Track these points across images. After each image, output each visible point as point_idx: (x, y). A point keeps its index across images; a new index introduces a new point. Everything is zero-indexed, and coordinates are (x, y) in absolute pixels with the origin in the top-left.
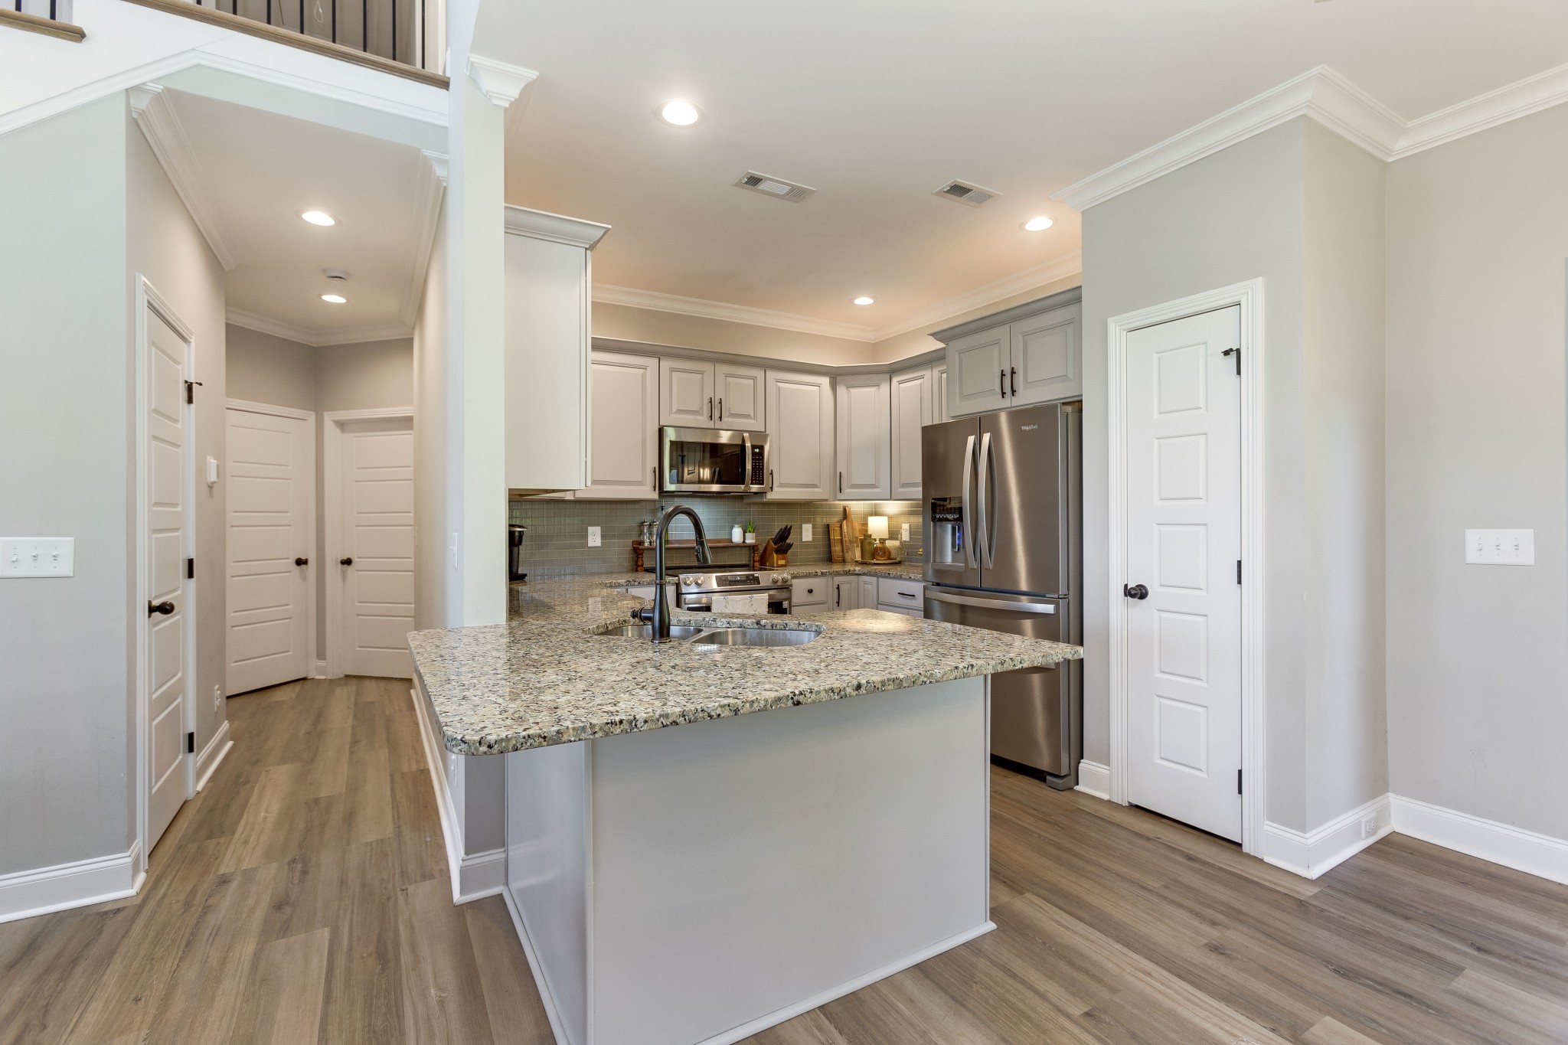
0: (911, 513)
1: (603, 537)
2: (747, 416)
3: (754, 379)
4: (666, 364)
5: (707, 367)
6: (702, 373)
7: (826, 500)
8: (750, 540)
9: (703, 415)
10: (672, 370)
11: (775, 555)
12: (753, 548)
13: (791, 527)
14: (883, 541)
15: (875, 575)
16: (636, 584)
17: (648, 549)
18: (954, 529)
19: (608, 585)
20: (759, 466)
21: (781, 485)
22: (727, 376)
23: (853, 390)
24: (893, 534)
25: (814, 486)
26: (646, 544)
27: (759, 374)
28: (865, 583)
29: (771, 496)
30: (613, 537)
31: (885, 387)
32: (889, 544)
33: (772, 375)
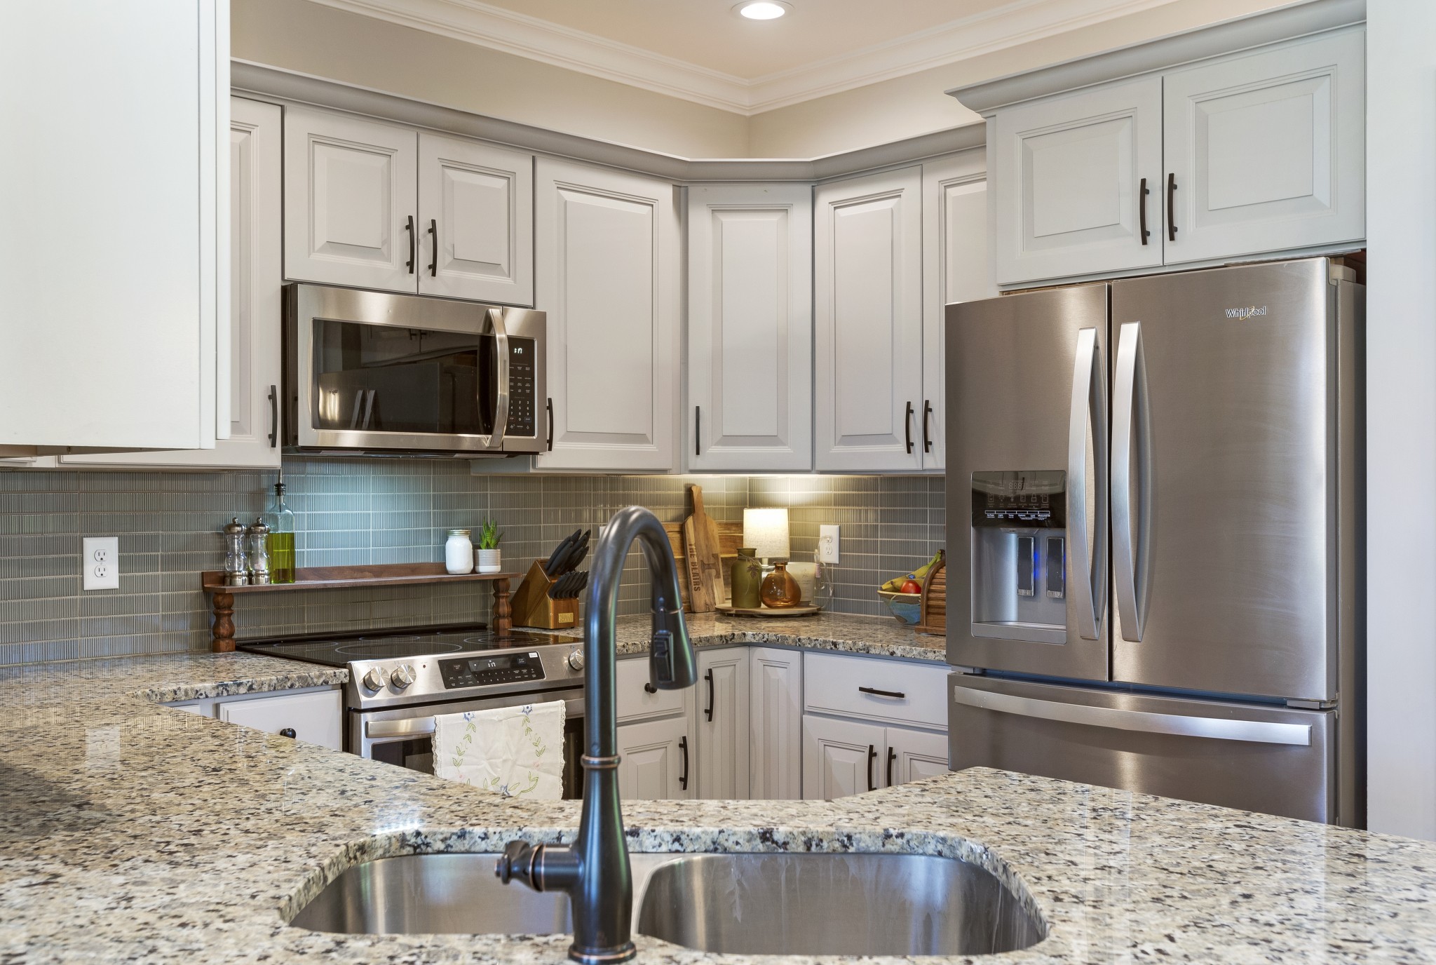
0: (841, 501)
1: (124, 563)
2: (492, 267)
3: (508, 176)
4: (301, 124)
5: (401, 140)
6: (387, 154)
7: (664, 471)
8: (490, 565)
9: (388, 259)
10: (317, 140)
11: (551, 602)
12: (495, 584)
13: (588, 533)
14: (779, 564)
15: (798, 646)
16: (243, 690)
17: (244, 594)
18: (1023, 545)
19: (169, 698)
20: (524, 388)
21: (571, 436)
22: (448, 165)
23: (728, 220)
24: (801, 547)
25: (640, 438)
26: (240, 582)
27: (519, 164)
28: (767, 664)
29: (547, 462)
30: (151, 563)
31: (801, 215)
32: (795, 569)
33: (550, 171)
